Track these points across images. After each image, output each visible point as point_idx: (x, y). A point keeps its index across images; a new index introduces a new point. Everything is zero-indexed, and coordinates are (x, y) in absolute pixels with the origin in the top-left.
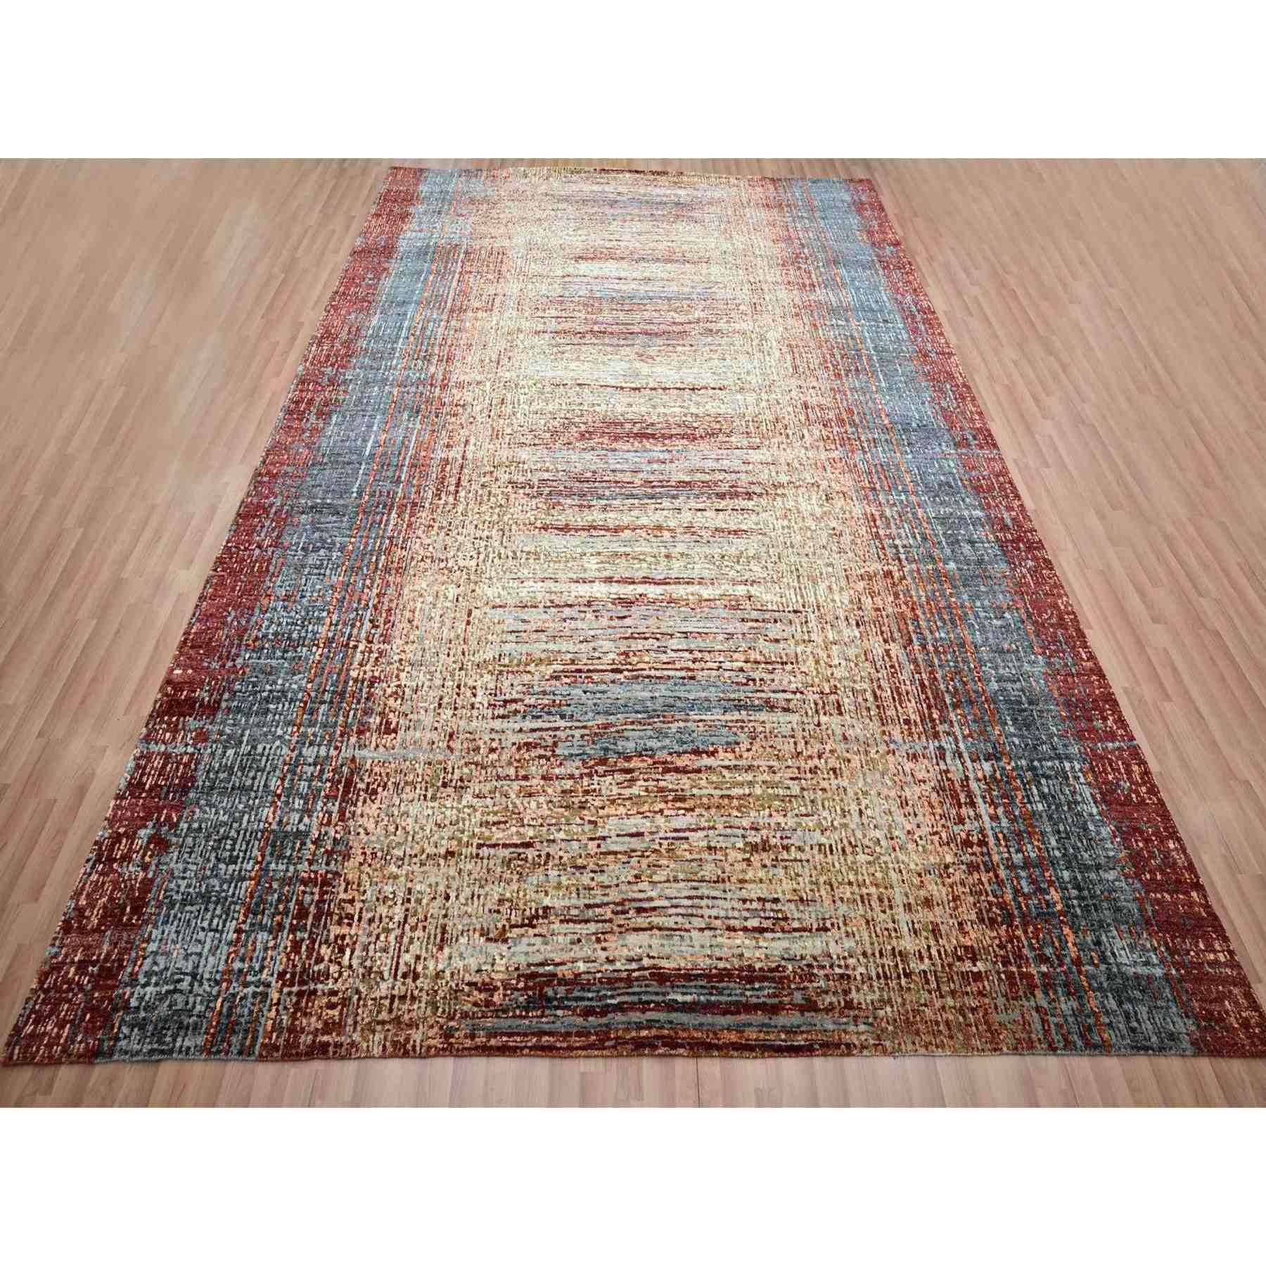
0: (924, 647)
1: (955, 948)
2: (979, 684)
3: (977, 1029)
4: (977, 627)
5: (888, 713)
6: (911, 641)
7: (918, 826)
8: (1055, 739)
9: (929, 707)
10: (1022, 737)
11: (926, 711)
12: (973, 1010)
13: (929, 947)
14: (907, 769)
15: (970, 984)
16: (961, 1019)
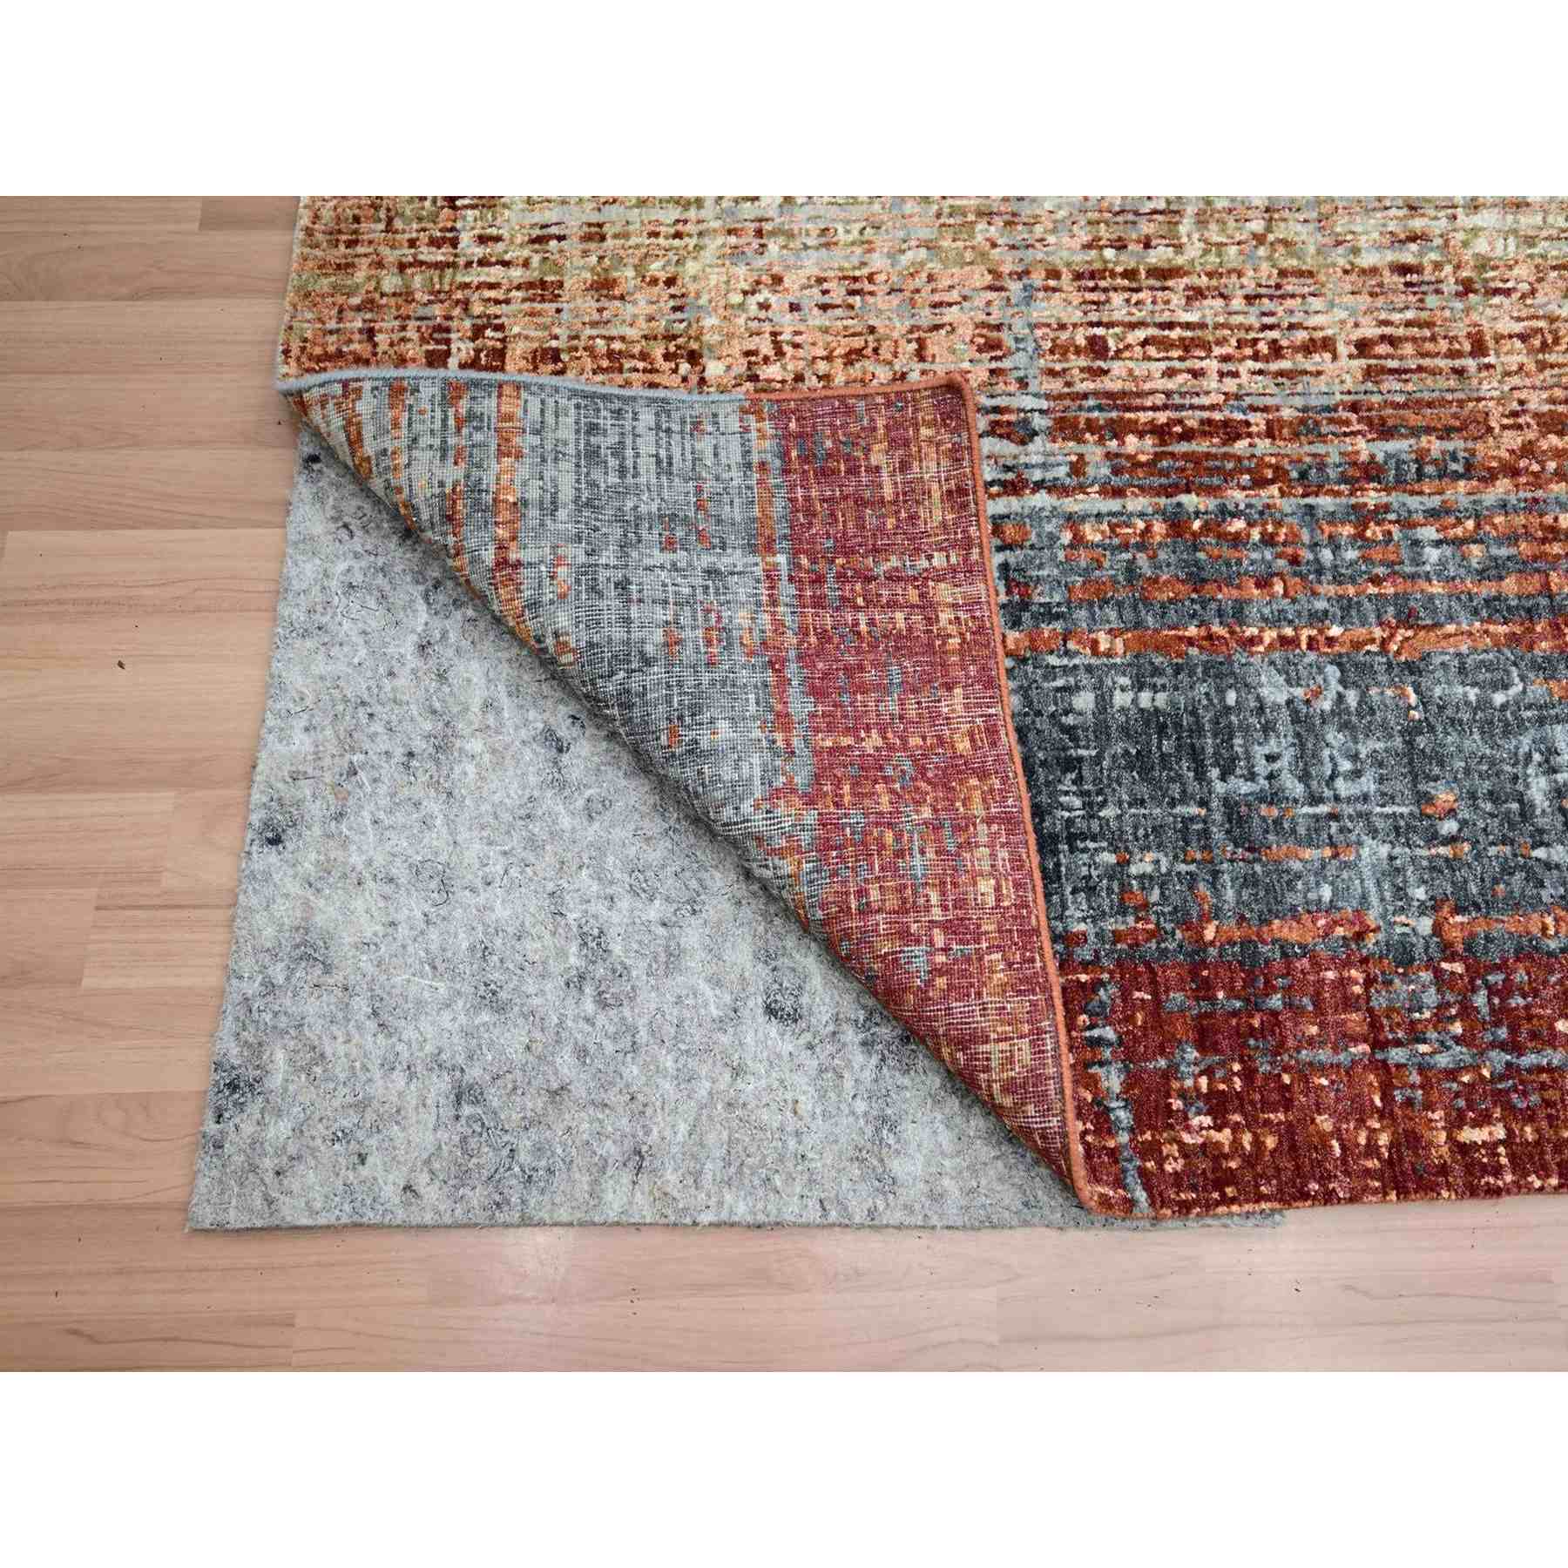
0: (1370, 472)
1: (499, 328)
2: (1270, 635)
3: (331, 332)
4: (1499, 698)
5: (1117, 299)
6: (1386, 432)
7: (794, 307)
8: (1109, 858)
9: (1161, 432)
10: (1101, 730)
11: (1144, 417)
12: (370, 333)
13: (506, 264)
14: (951, 315)
15: (423, 340)
16: (356, 301)
